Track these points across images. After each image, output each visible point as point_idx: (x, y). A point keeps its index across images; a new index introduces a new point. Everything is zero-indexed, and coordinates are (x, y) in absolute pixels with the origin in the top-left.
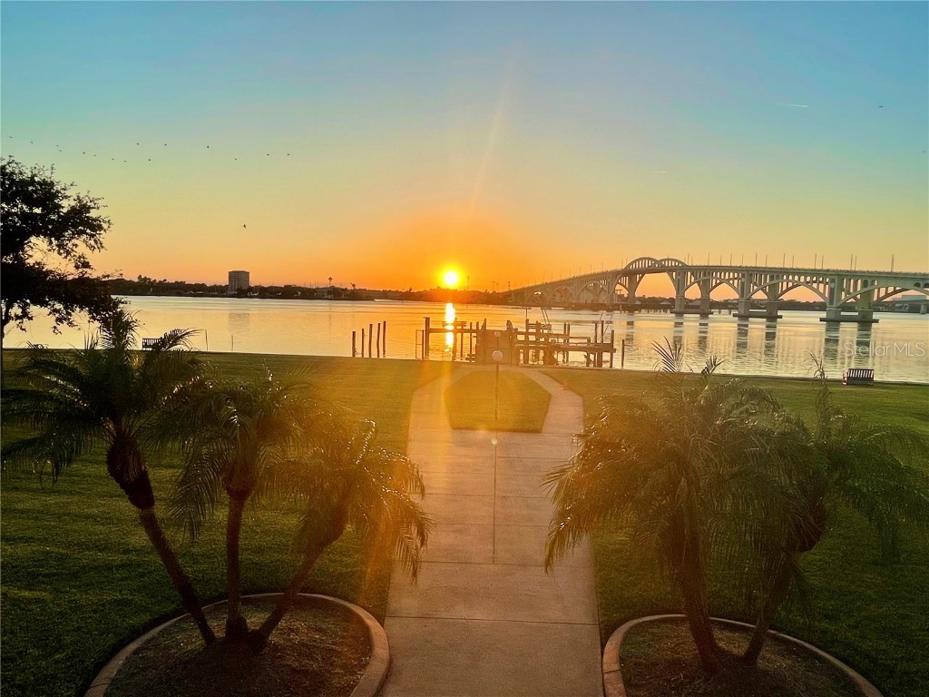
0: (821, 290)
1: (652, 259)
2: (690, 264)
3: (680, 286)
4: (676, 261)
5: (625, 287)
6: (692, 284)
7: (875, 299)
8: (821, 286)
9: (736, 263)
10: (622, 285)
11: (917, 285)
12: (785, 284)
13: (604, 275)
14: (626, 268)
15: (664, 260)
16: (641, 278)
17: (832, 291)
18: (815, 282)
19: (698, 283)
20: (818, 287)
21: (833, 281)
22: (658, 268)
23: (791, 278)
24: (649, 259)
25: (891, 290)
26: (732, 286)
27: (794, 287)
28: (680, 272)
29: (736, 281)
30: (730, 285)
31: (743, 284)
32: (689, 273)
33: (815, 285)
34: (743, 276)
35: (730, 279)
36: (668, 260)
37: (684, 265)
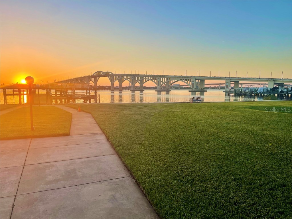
0: (155, 81)
1: (102, 72)
2: (115, 74)
3: (112, 81)
4: (110, 72)
5: (93, 82)
6: (116, 80)
7: (170, 84)
8: (155, 80)
9: (130, 73)
10: (92, 81)
11: (181, 79)
12: (145, 80)
13: (84, 78)
14: (93, 75)
15: (106, 72)
16: (98, 79)
17: (158, 82)
18: (153, 79)
19: (118, 80)
20: (154, 80)
21: (158, 79)
22: (104, 75)
23: (146, 78)
24: (101, 72)
25: (174, 81)
26: (129, 81)
27: (147, 81)
28: (112, 76)
29: (130, 79)
30: (128, 80)
31: (132, 80)
32: (115, 77)
33: (153, 80)
34: (132, 77)
35: (128, 79)
36: (107, 72)
37: (113, 74)
